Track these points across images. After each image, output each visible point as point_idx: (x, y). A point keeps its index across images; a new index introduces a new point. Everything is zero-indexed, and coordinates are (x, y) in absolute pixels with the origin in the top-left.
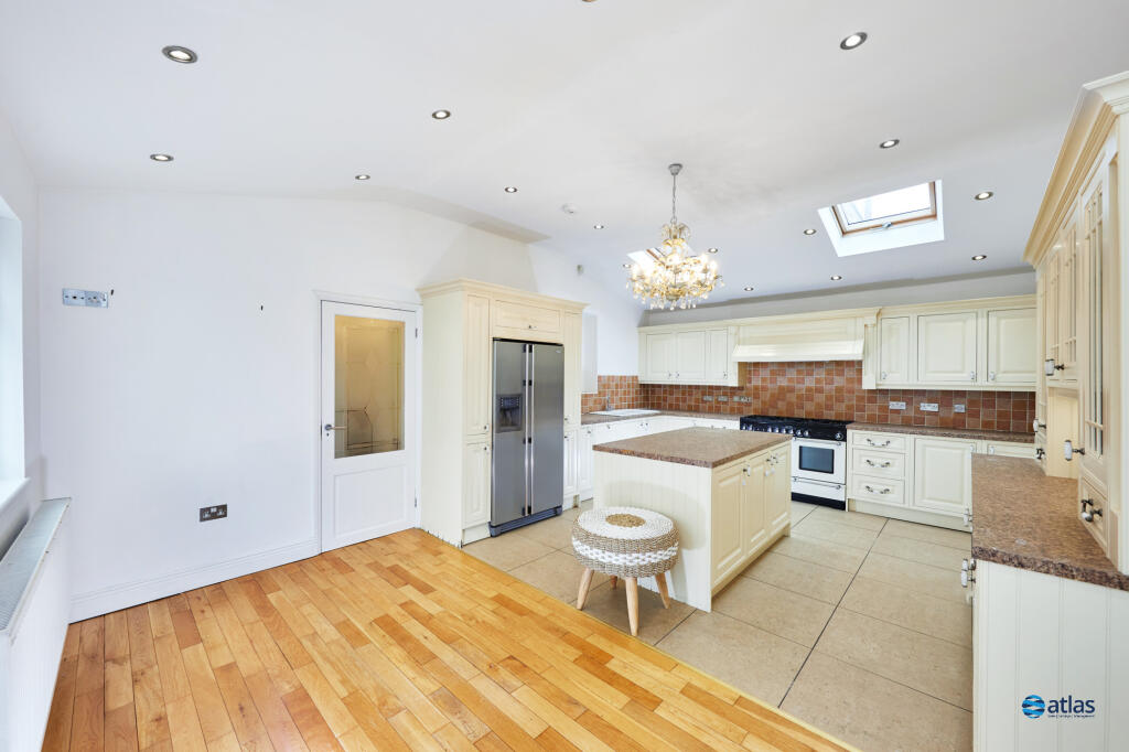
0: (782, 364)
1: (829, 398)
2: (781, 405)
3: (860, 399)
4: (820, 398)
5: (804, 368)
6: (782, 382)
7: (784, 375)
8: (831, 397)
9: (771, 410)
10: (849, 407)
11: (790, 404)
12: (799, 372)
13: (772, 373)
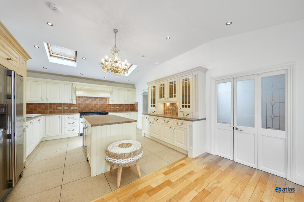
0: (87, 97)
1: (100, 107)
2: (87, 109)
3: (106, 106)
4: (97, 107)
5: (93, 99)
6: (87, 102)
7: (88, 100)
8: (100, 106)
9: (84, 111)
10: (104, 108)
11: (89, 108)
12: (92, 100)
13: (84, 100)
